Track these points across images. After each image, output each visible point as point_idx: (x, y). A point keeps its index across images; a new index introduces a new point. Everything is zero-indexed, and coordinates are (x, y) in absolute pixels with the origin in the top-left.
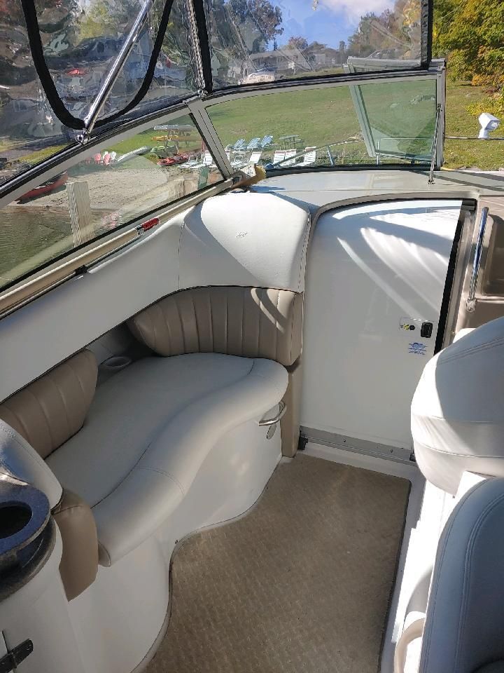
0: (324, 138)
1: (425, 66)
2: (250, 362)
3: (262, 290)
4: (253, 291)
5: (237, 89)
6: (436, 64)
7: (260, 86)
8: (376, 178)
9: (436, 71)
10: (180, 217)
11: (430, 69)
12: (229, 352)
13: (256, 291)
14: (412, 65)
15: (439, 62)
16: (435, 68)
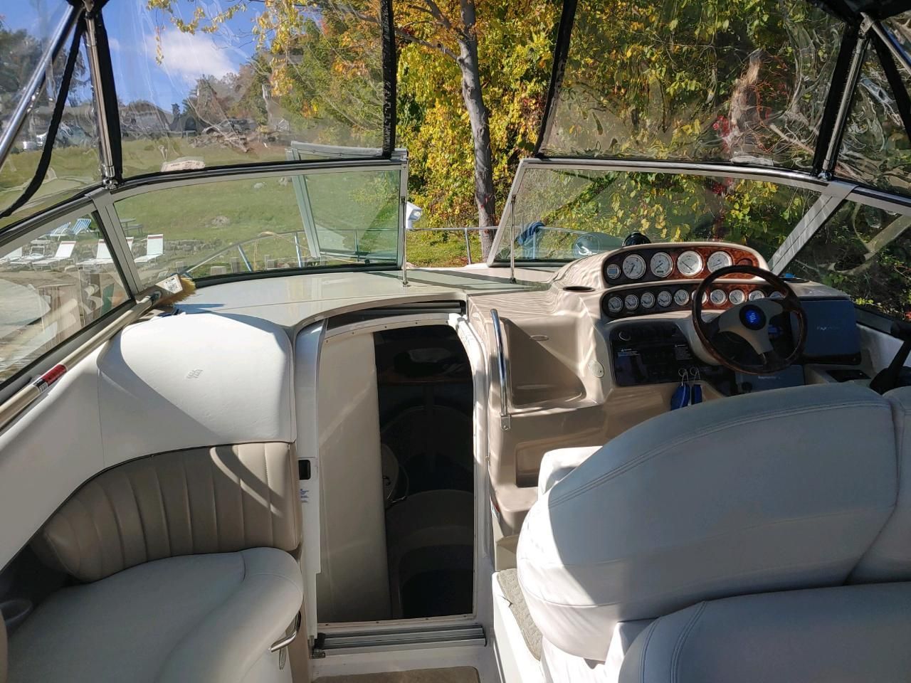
0: (170, 223)
1: (388, 154)
2: (237, 558)
3: (226, 450)
4: (213, 452)
5: (154, 177)
6: (400, 154)
7: (187, 174)
8: (324, 283)
9: (401, 161)
10: (92, 359)
11: (393, 158)
12: (197, 551)
13: (216, 450)
14: (374, 153)
15: (401, 152)
16: (398, 158)
